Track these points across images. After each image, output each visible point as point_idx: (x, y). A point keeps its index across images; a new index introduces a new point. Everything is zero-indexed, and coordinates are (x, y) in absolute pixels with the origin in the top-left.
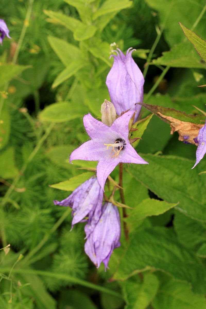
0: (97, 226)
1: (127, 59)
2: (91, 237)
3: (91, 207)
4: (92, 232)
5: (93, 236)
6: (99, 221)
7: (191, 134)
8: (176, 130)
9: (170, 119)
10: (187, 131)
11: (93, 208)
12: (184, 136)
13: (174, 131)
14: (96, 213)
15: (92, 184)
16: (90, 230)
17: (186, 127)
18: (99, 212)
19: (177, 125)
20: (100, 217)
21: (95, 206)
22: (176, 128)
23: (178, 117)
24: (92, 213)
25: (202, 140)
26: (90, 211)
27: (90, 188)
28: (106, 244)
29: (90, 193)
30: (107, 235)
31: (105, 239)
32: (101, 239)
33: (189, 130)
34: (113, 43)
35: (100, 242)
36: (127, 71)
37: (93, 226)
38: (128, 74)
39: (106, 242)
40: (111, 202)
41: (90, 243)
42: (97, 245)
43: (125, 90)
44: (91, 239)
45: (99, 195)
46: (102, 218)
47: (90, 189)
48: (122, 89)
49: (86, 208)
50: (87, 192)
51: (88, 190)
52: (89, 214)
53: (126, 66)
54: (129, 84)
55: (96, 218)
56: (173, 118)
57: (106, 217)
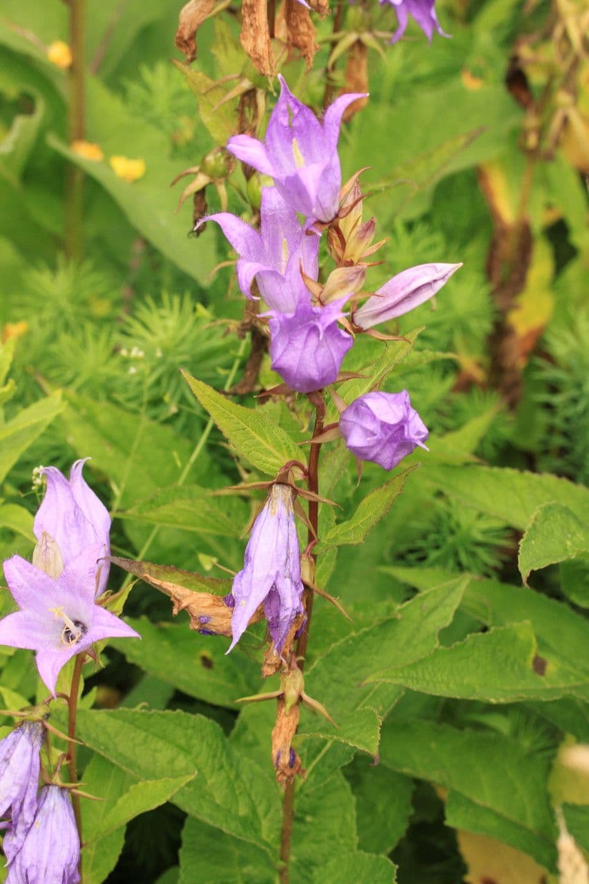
0: (30, 836)
1: (74, 478)
2: (18, 861)
3: (15, 793)
4: (19, 851)
5: (21, 859)
6: (32, 824)
7: (213, 612)
8: (184, 604)
9: (170, 587)
10: (203, 607)
11: (20, 794)
12: (201, 617)
13: (181, 609)
14: (25, 807)
15: (15, 743)
16: (15, 846)
17: (202, 600)
18: (31, 803)
19: (184, 597)
20: (35, 816)
21: (24, 790)
22: (183, 601)
23: (185, 584)
24: (17, 806)
25: (240, 595)
26: (15, 801)
27: (11, 752)
28: (49, 873)
29: (11, 762)
30: (51, 853)
31: (48, 863)
32: (39, 862)
33: (209, 607)
34: (38, 466)
35: (38, 870)
36: (74, 501)
37: (21, 836)
38: (77, 506)
39: (50, 868)
40: (56, 785)
41: (16, 875)
42: (31, 876)
43: (74, 537)
44: (18, 867)
45: (31, 765)
46: (39, 818)
47: (11, 755)
48: (68, 536)
49: (5, 795)
50: (7, 760)
51: (8, 756)
52: (13, 806)
53: (72, 493)
54: (82, 525)
55: (27, 816)
56: (175, 585)
57: (48, 816)
